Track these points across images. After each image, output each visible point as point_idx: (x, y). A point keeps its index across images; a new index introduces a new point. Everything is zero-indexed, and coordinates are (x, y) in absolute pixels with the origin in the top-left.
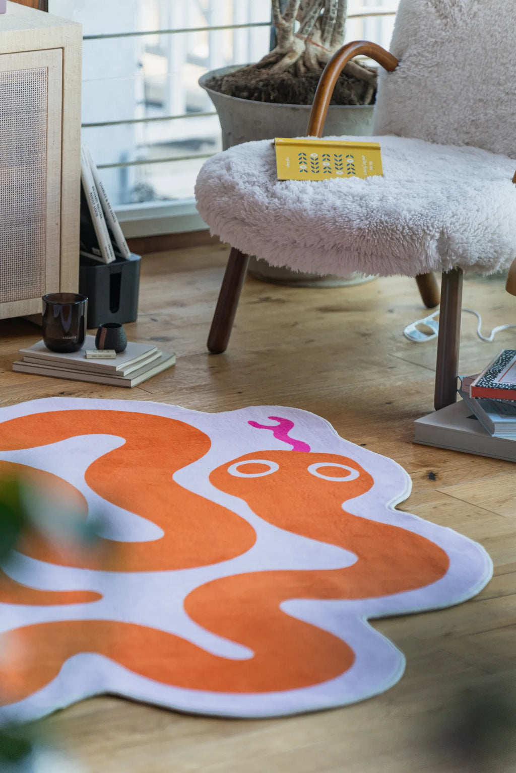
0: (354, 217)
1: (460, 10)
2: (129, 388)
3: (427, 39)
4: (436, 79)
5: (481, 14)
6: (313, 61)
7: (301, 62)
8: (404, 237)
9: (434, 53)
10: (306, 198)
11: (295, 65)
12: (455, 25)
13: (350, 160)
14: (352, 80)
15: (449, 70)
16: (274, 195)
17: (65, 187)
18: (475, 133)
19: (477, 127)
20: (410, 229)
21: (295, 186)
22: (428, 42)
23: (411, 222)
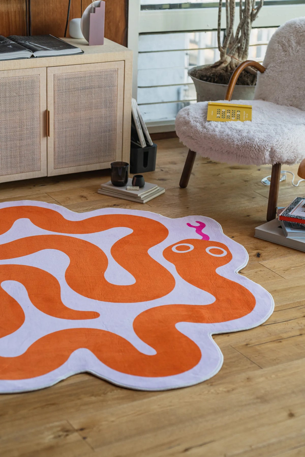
0: (235, 140)
1: (292, 49)
2: (142, 203)
3: (278, 60)
4: (280, 77)
5: (300, 51)
6: (234, 66)
7: (229, 66)
8: (255, 149)
9: (280, 66)
10: (217, 129)
11: (227, 67)
12: (289, 55)
13: (238, 113)
14: (249, 74)
15: (286, 74)
16: (204, 127)
17: (125, 117)
18: (294, 101)
19: (295, 98)
20: (258, 146)
21: (213, 124)
22: (278, 61)
23: (259, 144)
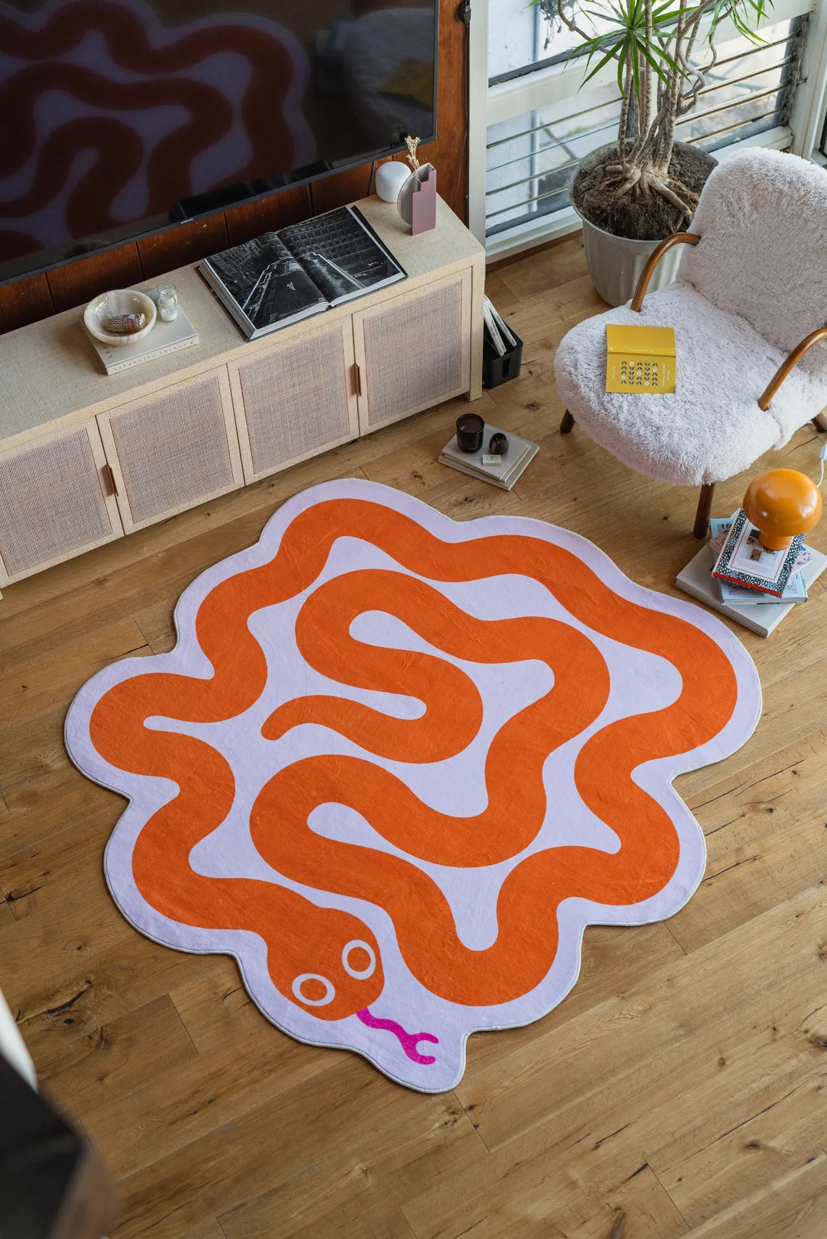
0: (650, 448)
1: (744, 215)
2: (506, 491)
3: (719, 230)
4: (722, 260)
5: (757, 222)
6: (646, 186)
7: (637, 185)
8: (681, 472)
9: (723, 241)
10: (622, 417)
11: (634, 187)
12: (739, 225)
13: (655, 370)
15: (732, 256)
16: (602, 404)
20: (686, 468)
21: (617, 399)
22: (720, 232)
23: (686, 463)
